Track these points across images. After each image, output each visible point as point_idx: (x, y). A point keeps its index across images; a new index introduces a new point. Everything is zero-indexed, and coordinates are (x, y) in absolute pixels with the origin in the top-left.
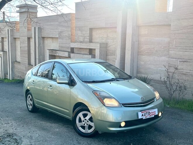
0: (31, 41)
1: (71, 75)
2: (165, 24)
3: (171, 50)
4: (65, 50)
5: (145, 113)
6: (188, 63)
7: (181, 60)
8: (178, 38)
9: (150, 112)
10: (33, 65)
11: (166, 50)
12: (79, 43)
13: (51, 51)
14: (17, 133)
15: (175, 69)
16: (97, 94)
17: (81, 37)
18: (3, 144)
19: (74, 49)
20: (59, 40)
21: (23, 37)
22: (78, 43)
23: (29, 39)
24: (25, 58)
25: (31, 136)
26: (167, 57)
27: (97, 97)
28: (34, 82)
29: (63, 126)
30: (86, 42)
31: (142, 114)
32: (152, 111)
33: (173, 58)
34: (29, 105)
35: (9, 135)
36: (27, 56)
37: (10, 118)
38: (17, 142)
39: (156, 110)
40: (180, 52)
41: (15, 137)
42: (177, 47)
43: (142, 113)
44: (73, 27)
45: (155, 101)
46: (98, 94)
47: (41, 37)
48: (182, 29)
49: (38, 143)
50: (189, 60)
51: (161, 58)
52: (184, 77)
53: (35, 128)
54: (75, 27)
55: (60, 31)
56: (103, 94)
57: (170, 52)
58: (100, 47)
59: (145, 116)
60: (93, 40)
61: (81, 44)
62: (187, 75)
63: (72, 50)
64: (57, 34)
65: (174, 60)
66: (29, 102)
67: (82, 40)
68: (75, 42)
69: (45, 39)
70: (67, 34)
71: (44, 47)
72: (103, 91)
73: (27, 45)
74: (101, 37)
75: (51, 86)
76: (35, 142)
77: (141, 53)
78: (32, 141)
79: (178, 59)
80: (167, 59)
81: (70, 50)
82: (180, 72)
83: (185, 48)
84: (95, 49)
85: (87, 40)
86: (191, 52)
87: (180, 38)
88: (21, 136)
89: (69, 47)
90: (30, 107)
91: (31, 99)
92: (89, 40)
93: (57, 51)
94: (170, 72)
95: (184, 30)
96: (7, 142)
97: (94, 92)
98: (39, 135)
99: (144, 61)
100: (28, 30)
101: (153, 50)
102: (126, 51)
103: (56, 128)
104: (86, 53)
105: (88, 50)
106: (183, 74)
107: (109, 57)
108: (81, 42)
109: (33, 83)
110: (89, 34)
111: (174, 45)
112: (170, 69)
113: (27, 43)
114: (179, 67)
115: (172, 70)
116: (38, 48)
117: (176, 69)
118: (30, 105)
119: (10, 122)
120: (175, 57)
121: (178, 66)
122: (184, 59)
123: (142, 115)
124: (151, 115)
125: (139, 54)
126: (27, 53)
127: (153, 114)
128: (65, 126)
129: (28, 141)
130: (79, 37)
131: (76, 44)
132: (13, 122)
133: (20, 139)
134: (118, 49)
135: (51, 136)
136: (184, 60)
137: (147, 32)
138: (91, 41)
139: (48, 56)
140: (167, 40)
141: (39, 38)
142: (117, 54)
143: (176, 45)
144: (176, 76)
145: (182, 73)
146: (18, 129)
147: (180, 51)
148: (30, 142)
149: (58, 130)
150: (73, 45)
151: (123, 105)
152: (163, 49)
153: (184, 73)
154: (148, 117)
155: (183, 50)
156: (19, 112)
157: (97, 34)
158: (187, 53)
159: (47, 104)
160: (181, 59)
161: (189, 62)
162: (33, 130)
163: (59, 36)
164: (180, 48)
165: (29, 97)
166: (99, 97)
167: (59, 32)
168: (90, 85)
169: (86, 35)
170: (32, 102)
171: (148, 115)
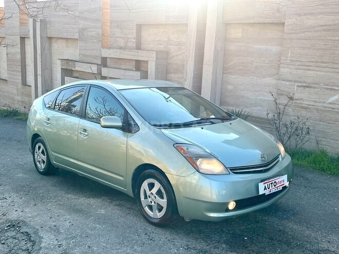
0: (26, 43)
1: (127, 112)
2: (275, 22)
3: (284, 68)
4: (91, 62)
5: (268, 183)
6: (312, 89)
7: (299, 84)
8: (297, 47)
9: (277, 181)
10: (31, 86)
11: (274, 66)
12: (119, 51)
13: (65, 62)
14: (27, 220)
15: (289, 99)
16: (182, 149)
17: (121, 39)
18: (2, 244)
19: (108, 60)
20: (80, 43)
21: (12, 36)
22: (115, 50)
23: (23, 39)
24: (15, 73)
25: (55, 226)
26: (275, 79)
27: (184, 155)
28: (49, 122)
29: (111, 202)
30: (131, 49)
31: (265, 187)
32: (280, 180)
33: (286, 81)
34: (39, 162)
35: (13, 225)
36: (20, 70)
37: (7, 188)
38: (30, 241)
39: (285, 177)
40: (298, 71)
41: (24, 229)
42: (293, 61)
43: (264, 184)
44: (105, 21)
45: (281, 159)
46: (184, 150)
47: (45, 36)
48: (304, 32)
49: (73, 240)
50: (314, 84)
51: (264, 79)
52: (304, 113)
53: (60, 209)
54: (109, 22)
55: (81, 26)
56: (193, 150)
57: (282, 70)
58: (157, 58)
59: (269, 188)
60: (142, 45)
61: (122, 51)
62: (310, 109)
63: (104, 62)
64: (76, 33)
65: (288, 83)
66: (39, 157)
67: (122, 45)
68: (110, 48)
69: (53, 40)
70: (93, 33)
71: (51, 54)
72: (194, 145)
73: (19, 50)
74: (158, 41)
75: (85, 130)
76: (66, 239)
77: (228, 71)
78: (61, 237)
79: (295, 81)
80: (274, 82)
81: (99, 62)
82: (297, 104)
83: (307, 64)
84: (147, 62)
85: (132, 44)
86: (318, 71)
87: (300, 47)
88: (37, 227)
89: (97, 56)
90: (42, 166)
91: (43, 151)
92: (135, 45)
93: (76, 63)
94: (280, 104)
95: (307, 33)
96: (11, 240)
97: (178, 146)
98: (71, 224)
99: (233, 85)
100: (20, 23)
101: (250, 65)
102: (204, 66)
103: (99, 207)
104: (130, 67)
105: (134, 63)
106: (303, 108)
107: (172, 75)
108: (121, 48)
109: (48, 124)
110: (137, 34)
111: (289, 59)
112: (279, 99)
113: (19, 46)
114: (296, 97)
115: (283, 100)
116: (41, 55)
117: (291, 99)
118: (41, 162)
119: (7, 195)
120: (290, 79)
121: (294, 94)
122: (305, 82)
123: (265, 189)
124: (277, 187)
125: (226, 72)
126: (20, 64)
127: (281, 184)
128: (114, 203)
129: (52, 237)
130: (117, 39)
131: (111, 50)
132: (14, 195)
133: (36, 233)
134: (189, 63)
135: (94, 225)
136: (305, 85)
137: (241, 34)
138: (138, 47)
139: (60, 70)
140: (275, 49)
141: (41, 38)
142: (188, 72)
143: (293, 59)
144: (290, 110)
145: (300, 105)
146: (27, 210)
147: (298, 69)
148: (57, 240)
149: (103, 212)
150: (106, 53)
151: (231, 170)
152: (267, 65)
153: (303, 105)
154: (273, 191)
155: (304, 67)
156: (20, 175)
157: (149, 35)
158: (311, 72)
159: (76, 162)
160: (301, 82)
161: (314, 88)
162: (56, 213)
163: (80, 37)
164: (300, 63)
165: (39, 148)
166: (187, 155)
167: (80, 30)
168: (167, 132)
169: (129, 36)
170: (44, 158)
171: (273, 187)
